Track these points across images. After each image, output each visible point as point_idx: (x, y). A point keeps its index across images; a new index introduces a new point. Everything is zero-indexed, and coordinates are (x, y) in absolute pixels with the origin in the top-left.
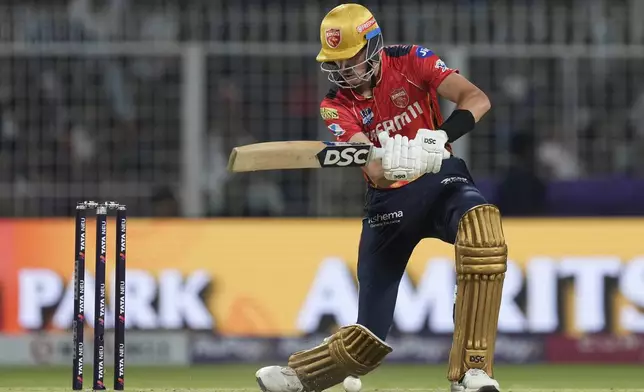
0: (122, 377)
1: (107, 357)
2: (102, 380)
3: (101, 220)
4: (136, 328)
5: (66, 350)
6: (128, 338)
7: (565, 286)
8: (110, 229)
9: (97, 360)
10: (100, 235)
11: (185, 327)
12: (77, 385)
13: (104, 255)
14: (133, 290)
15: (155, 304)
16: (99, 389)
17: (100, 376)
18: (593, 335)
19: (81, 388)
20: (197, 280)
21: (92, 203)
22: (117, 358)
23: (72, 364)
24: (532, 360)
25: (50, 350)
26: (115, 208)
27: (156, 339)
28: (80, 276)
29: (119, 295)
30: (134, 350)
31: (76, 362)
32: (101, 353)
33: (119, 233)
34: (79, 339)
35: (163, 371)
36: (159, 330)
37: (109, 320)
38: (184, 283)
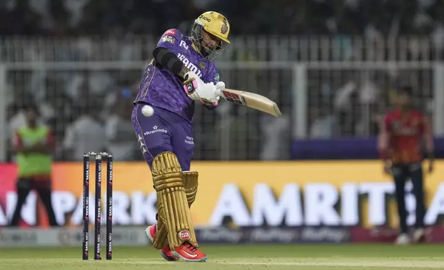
0: (111, 252)
1: (102, 241)
2: (99, 254)
3: (98, 163)
4: (118, 225)
5: (78, 237)
6: (114, 230)
7: (362, 198)
8: (103, 168)
9: (96, 243)
10: (97, 171)
11: (146, 224)
12: (85, 257)
13: (100, 182)
14: (117, 203)
15: (129, 210)
16: (98, 259)
17: (98, 252)
18: (379, 227)
19: (87, 259)
21: (93, 153)
22: (108, 242)
23: (82, 245)
24: (344, 241)
25: (69, 237)
26: (106, 156)
27: (129, 231)
28: (86, 194)
29: (109, 206)
30: (118, 237)
31: (84, 244)
32: (99, 239)
33: (109, 170)
34: (86, 230)
35: (133, 249)
36: (132, 225)
37: (103, 220)
38: (145, 198)
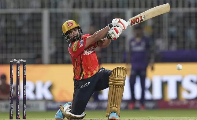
0: (25, 115)
1: (20, 109)
2: (19, 116)
3: (18, 65)
4: (28, 99)
5: (6, 107)
6: (27, 102)
7: (164, 84)
8: (21, 68)
9: (17, 110)
10: (18, 70)
11: (44, 99)
12: (11, 118)
13: (19, 76)
14: (28, 87)
15: (34, 92)
16: (18, 119)
17: (18, 115)
18: (173, 100)
19: (12, 119)
20: (48, 84)
21: (15, 60)
22: (24, 109)
23: (9, 111)
24: (154, 108)
26: (22, 61)
27: (35, 103)
29: (24, 89)
30: (28, 106)
32: (18, 108)
33: (24, 69)
34: (11, 103)
36: (36, 100)
38: (43, 85)
